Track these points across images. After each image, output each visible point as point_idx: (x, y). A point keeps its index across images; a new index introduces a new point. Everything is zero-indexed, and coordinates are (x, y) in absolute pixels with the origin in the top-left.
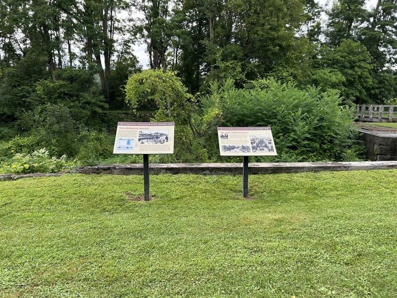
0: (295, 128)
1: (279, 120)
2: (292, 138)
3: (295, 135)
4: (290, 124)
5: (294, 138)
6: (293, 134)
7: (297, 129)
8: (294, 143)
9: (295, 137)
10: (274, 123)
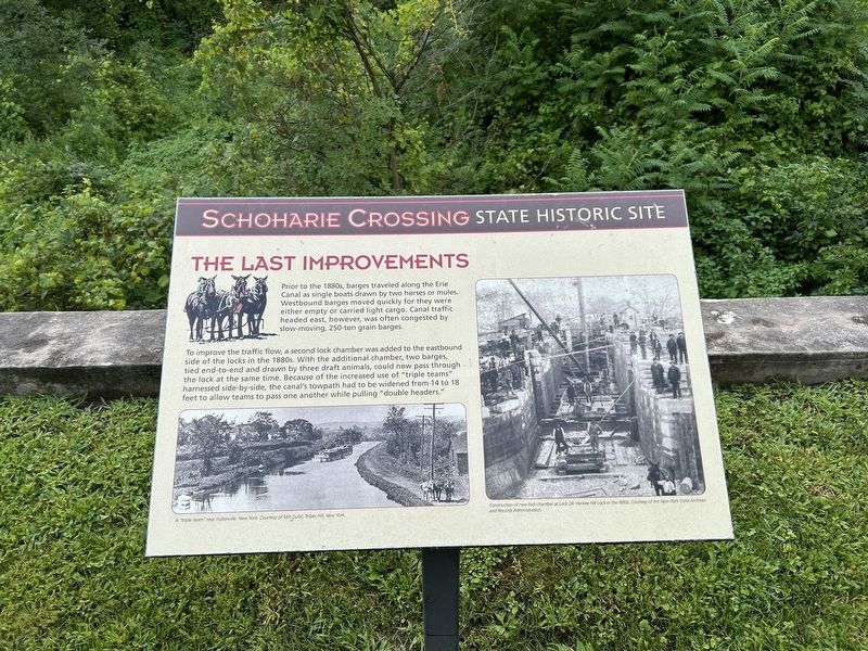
0: (730, 45)
1: (675, 15)
2: (713, 83)
3: (724, 69)
4: (712, 28)
5: (718, 81)
6: (717, 65)
7: (736, 50)
8: (717, 101)
9: (726, 77)
10: (659, 23)
